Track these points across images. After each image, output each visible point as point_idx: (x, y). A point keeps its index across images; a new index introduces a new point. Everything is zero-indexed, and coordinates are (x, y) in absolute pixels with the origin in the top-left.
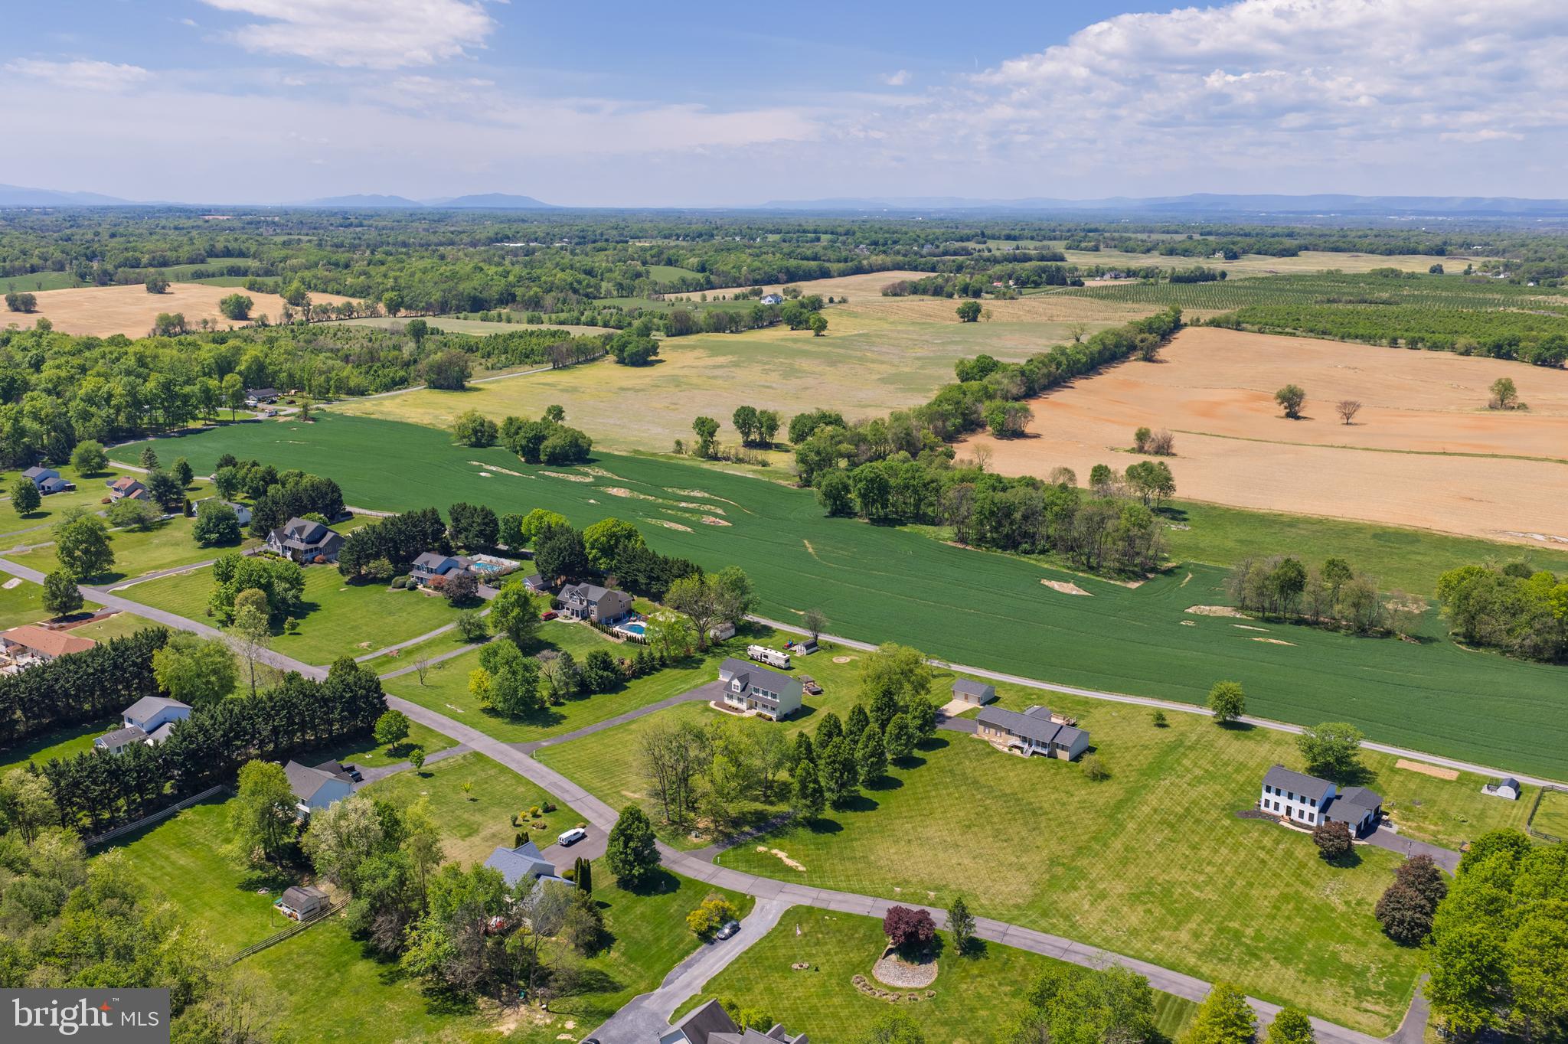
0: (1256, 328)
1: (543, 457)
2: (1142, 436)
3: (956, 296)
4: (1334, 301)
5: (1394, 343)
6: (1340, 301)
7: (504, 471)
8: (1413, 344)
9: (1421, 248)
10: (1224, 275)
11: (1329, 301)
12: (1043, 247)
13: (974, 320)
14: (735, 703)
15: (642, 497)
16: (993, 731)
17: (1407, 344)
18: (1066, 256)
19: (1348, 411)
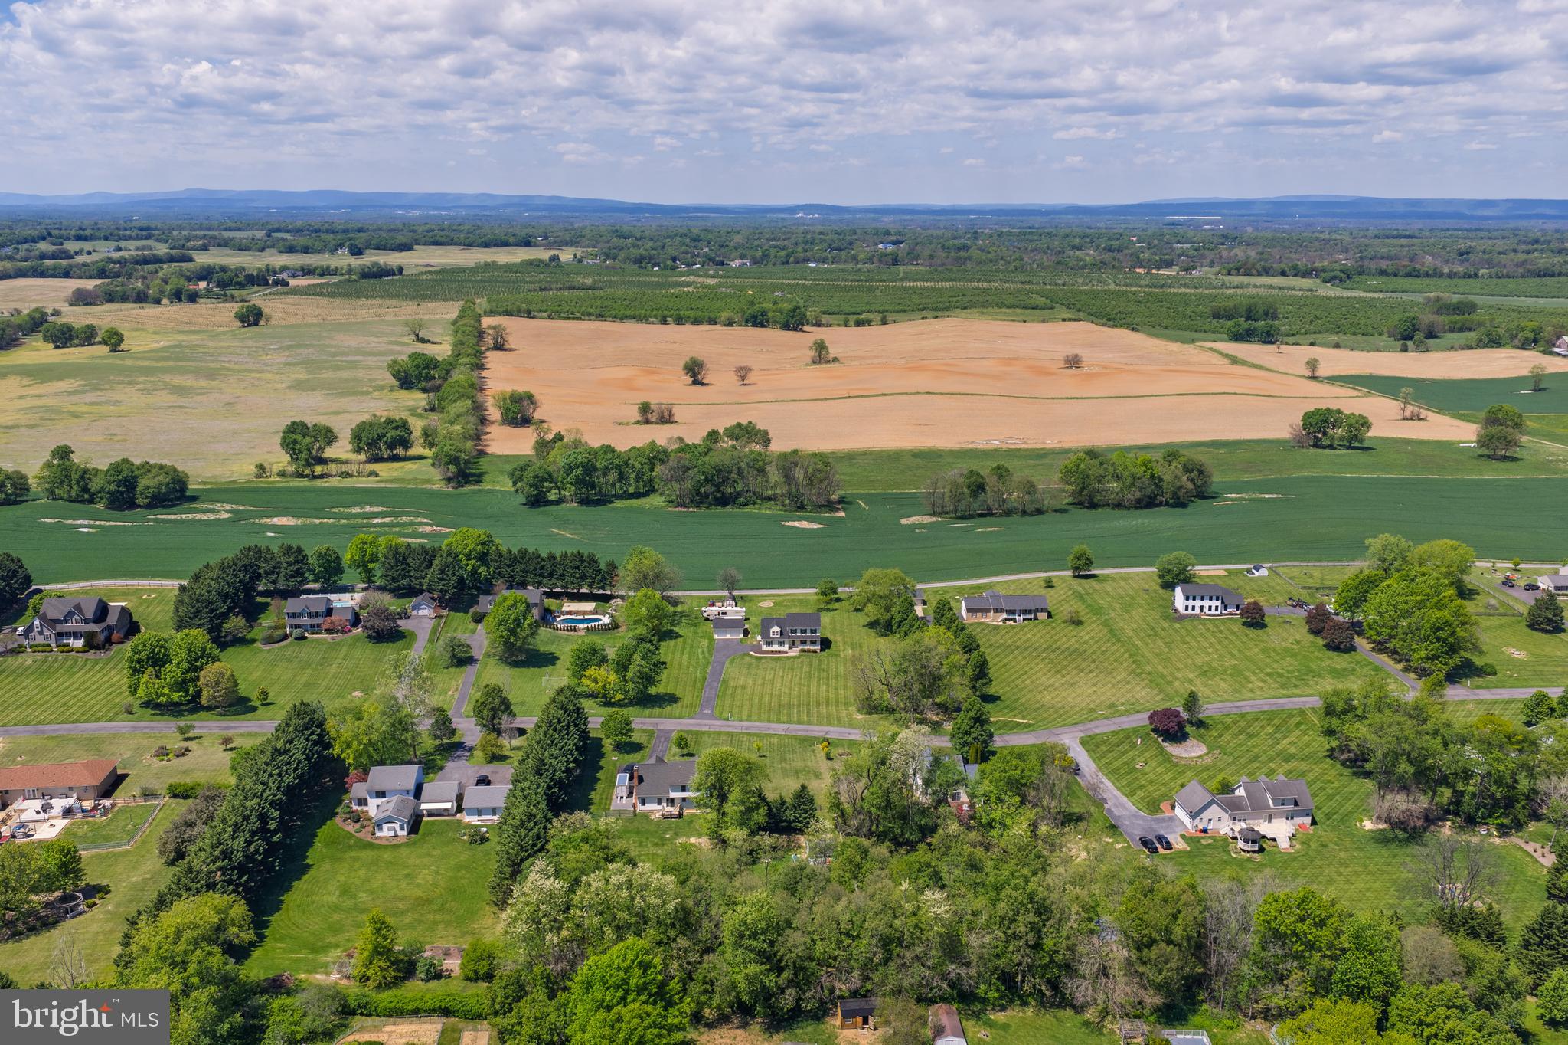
0: (545, 315)
1: (140, 501)
2: (645, 409)
3: (165, 301)
4: (545, 289)
5: (664, 321)
6: (551, 289)
7: (108, 523)
8: (679, 321)
9: (511, 240)
10: (401, 270)
11: (541, 289)
12: (144, 248)
13: (256, 324)
14: (775, 647)
15: (318, 521)
16: (979, 614)
17: (675, 320)
18: (195, 257)
19: (743, 373)
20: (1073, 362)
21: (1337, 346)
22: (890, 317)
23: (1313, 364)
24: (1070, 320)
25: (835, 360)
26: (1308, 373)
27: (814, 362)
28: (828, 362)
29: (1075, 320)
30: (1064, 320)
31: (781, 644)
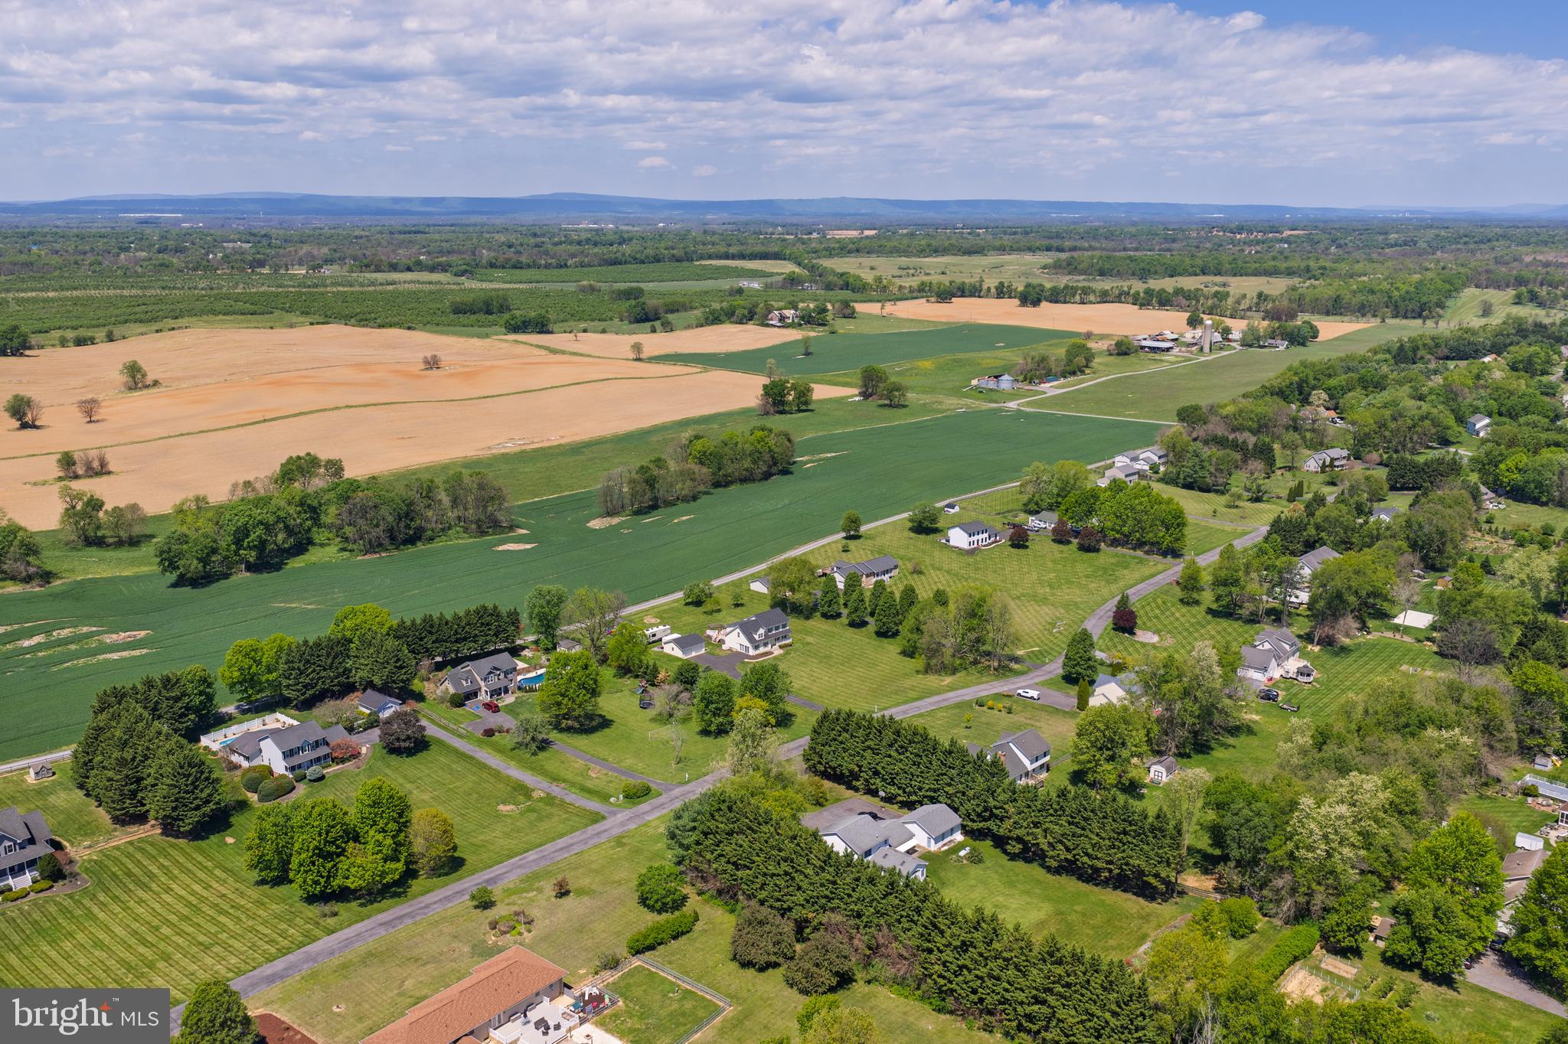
19: (89, 407)
20: (432, 363)
21: (604, 331)
22: (117, 331)
23: (637, 347)
24: (318, 323)
25: (156, 383)
26: (633, 356)
27: (130, 389)
28: (147, 387)
29: (323, 323)
30: (312, 324)
31: (766, 645)
